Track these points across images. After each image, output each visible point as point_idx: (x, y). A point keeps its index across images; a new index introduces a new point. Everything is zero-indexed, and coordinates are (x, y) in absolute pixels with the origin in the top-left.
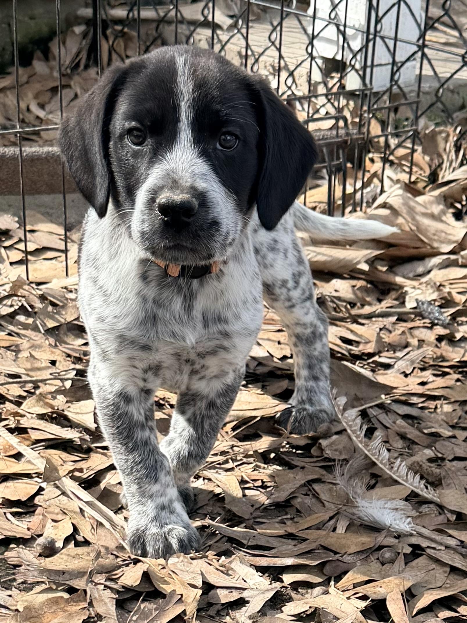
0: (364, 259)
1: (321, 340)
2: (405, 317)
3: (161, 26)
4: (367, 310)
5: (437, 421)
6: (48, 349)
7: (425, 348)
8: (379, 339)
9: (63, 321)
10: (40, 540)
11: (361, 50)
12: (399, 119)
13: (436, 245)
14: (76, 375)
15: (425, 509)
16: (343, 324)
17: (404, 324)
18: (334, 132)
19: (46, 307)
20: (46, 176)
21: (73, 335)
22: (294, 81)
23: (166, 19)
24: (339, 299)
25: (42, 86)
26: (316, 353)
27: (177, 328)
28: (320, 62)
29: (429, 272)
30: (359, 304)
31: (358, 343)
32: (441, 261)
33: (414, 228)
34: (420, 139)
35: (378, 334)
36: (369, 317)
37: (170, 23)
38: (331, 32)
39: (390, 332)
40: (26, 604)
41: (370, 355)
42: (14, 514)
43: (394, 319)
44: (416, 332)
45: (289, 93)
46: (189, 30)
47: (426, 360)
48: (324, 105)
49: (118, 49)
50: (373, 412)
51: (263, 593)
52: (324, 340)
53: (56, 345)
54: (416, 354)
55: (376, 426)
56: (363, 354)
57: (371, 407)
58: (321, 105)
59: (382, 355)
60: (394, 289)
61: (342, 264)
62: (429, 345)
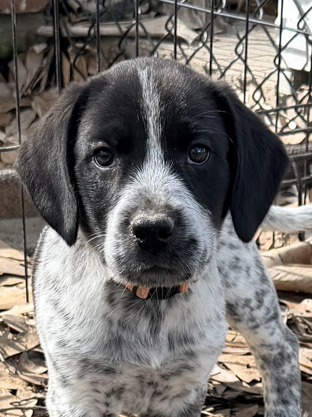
1: (290, 362)
3: (124, 42)
6: (8, 379)
9: (23, 348)
14: (37, 404)
18: (304, 147)
19: (5, 335)
20: (6, 200)
21: (35, 363)
22: (262, 95)
23: (129, 34)
25: (3, 108)
26: (285, 376)
27: (142, 351)
28: (289, 74)
37: (132, 38)
45: (257, 107)
46: (152, 44)
48: (293, 119)
49: (80, 68)
52: (293, 361)
53: (16, 373)
58: (291, 119)
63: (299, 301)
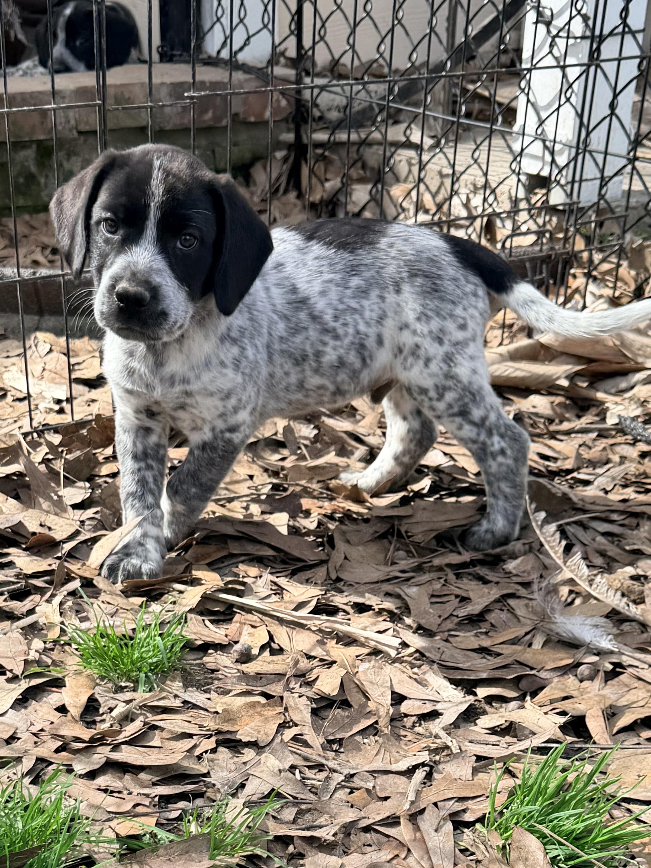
0: (564, 375)
2: (605, 433)
3: (362, 149)
4: (566, 426)
5: (639, 539)
6: (246, 465)
7: (627, 464)
8: (579, 456)
9: (260, 436)
10: (237, 647)
11: (567, 165)
12: (604, 235)
13: (640, 360)
14: (272, 489)
15: (626, 627)
16: (541, 440)
17: (605, 441)
18: (537, 248)
21: (271, 450)
22: (496, 199)
23: (367, 141)
24: (537, 415)
28: (523, 178)
29: (632, 388)
30: (557, 421)
31: (556, 459)
32: (645, 376)
33: (618, 343)
34: (626, 254)
35: (578, 450)
36: (568, 433)
37: (371, 144)
38: (537, 148)
39: (590, 448)
40: (225, 707)
41: (569, 472)
42: (212, 622)
43: (594, 435)
44: (618, 449)
45: (490, 211)
46: (390, 151)
47: (628, 477)
48: (525, 222)
49: (318, 173)
50: (570, 529)
51: (457, 705)
53: (254, 460)
54: (617, 471)
55: (573, 542)
56: (561, 470)
57: (568, 524)
58: (522, 221)
59: (581, 471)
60: (594, 406)
61: (541, 380)
62: (632, 460)
63: (526, 397)
